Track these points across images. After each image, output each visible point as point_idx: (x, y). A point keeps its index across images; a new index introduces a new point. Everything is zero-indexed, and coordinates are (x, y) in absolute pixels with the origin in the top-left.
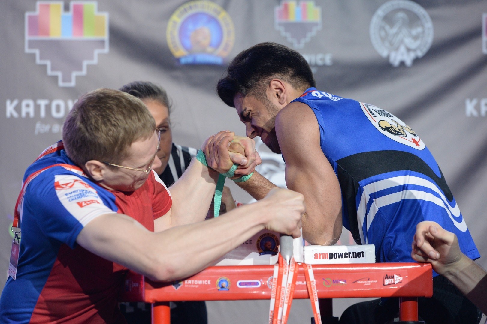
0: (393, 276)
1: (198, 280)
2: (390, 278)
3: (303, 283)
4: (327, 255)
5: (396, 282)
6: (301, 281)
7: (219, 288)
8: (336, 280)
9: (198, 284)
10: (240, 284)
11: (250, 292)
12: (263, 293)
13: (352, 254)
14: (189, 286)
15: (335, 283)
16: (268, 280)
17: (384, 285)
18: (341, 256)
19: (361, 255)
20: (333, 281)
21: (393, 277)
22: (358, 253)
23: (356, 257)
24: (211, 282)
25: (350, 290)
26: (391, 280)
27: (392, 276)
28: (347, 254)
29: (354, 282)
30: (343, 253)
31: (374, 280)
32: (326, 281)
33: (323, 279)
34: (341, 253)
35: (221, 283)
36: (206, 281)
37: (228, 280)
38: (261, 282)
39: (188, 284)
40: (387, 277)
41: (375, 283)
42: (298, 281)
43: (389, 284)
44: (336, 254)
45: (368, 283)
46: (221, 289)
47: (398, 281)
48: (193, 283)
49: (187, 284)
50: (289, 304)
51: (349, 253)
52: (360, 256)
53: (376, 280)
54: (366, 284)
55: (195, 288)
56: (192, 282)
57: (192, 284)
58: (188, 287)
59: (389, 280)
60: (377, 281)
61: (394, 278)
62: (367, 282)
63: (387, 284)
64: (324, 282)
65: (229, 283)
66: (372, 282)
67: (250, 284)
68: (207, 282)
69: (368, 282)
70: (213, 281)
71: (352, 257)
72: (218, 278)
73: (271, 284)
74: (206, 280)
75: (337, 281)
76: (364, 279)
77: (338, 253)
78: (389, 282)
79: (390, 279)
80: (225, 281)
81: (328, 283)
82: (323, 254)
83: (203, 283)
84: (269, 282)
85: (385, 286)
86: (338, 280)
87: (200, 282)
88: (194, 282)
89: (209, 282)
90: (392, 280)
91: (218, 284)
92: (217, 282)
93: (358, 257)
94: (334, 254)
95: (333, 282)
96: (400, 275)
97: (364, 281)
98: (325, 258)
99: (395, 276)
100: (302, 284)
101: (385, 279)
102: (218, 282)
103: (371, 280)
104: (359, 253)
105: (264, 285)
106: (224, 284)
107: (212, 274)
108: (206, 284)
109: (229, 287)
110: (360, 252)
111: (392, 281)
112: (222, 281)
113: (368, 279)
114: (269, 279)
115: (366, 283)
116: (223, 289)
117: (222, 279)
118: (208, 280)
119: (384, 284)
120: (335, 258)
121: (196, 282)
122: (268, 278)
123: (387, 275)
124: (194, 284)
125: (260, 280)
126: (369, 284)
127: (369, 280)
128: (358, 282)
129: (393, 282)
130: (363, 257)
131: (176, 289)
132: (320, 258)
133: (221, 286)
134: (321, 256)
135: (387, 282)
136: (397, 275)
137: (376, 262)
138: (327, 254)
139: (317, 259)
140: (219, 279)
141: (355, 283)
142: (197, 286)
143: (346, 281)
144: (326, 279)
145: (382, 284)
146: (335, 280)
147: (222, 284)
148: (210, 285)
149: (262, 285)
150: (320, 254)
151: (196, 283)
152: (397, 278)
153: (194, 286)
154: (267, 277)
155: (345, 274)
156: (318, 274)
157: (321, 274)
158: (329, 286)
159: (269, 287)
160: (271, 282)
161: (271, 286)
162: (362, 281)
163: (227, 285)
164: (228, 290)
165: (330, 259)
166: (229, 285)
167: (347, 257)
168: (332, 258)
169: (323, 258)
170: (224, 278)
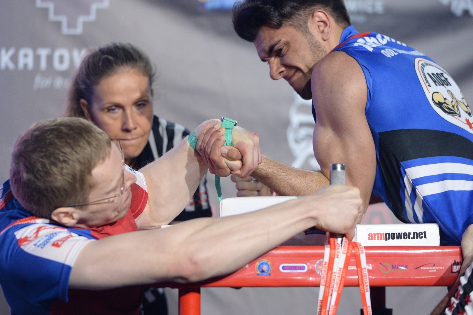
2: (459, 264)
6: (354, 265)
7: (259, 272)
8: (396, 265)
10: (284, 268)
11: (294, 278)
12: (311, 279)
13: (412, 234)
15: (394, 268)
16: (316, 264)
17: (452, 272)
18: (399, 236)
19: (423, 235)
20: (393, 266)
22: (419, 233)
23: (417, 238)
25: (412, 277)
28: (407, 235)
29: (417, 268)
30: (401, 233)
31: (440, 266)
32: (384, 266)
33: (381, 263)
34: (399, 233)
35: (261, 266)
37: (269, 263)
38: (308, 266)
40: (455, 263)
41: (441, 269)
42: (352, 266)
43: (458, 272)
45: (433, 270)
46: (261, 274)
50: (340, 292)
52: (422, 237)
53: (443, 266)
54: (430, 271)
59: (458, 266)
60: (443, 268)
62: (432, 268)
63: (456, 271)
64: (382, 267)
65: (270, 267)
66: (437, 268)
67: (295, 268)
69: (433, 268)
71: (412, 238)
73: (319, 268)
75: (397, 266)
77: (396, 233)
78: (458, 269)
79: (459, 265)
80: (266, 264)
81: (386, 268)
82: (378, 234)
84: (317, 266)
85: (453, 274)
86: (398, 265)
91: (258, 267)
92: (256, 266)
93: (420, 238)
94: (392, 234)
97: (428, 267)
98: (381, 239)
100: (353, 269)
101: (453, 265)
102: (257, 265)
104: (420, 233)
105: (311, 269)
106: (265, 268)
109: (270, 271)
110: (422, 233)
111: (460, 268)
112: (262, 264)
113: (433, 264)
114: (318, 263)
115: (431, 269)
116: (264, 273)
117: (261, 262)
120: (392, 239)
122: (316, 262)
123: (455, 261)
125: (306, 264)
126: (435, 271)
127: (434, 266)
128: (421, 268)
130: (425, 237)
132: (375, 239)
133: (261, 270)
134: (376, 237)
137: (441, 245)
138: (383, 234)
139: (372, 239)
140: (258, 262)
141: (418, 269)
143: (407, 267)
144: (384, 264)
145: (450, 271)
146: (394, 266)
147: (263, 267)
149: (308, 269)
150: (375, 234)
154: (315, 261)
155: (406, 258)
156: (375, 258)
157: (378, 258)
158: (387, 272)
159: (317, 272)
160: (319, 266)
161: (319, 270)
162: (427, 267)
163: (268, 269)
164: (269, 274)
165: (386, 239)
166: (270, 269)
167: (407, 238)
168: (389, 239)
169: (378, 239)
170: (265, 261)
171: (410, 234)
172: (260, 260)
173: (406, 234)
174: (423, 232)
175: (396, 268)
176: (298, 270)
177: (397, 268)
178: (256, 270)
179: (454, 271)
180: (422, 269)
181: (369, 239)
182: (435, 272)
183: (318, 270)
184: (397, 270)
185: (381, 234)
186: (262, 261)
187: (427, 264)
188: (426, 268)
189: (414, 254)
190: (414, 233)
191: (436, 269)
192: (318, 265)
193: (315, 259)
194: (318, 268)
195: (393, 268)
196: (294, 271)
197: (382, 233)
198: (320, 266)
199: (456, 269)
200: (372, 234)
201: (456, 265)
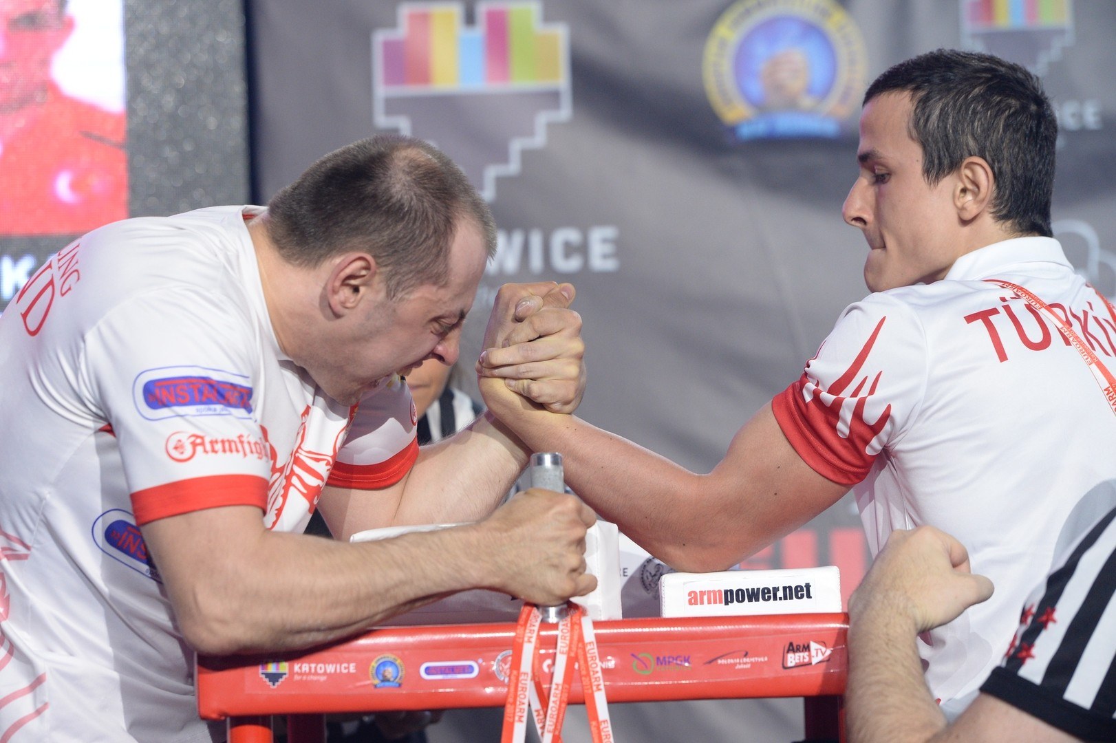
0: (806, 646)
1: (325, 664)
2: (801, 650)
4: (720, 595)
5: (814, 661)
8: (664, 658)
9: (325, 673)
10: (428, 671)
11: (441, 690)
12: (489, 690)
13: (781, 590)
14: (304, 678)
15: (662, 664)
16: (496, 661)
17: (785, 668)
18: (754, 595)
19: (805, 593)
20: (658, 659)
21: (807, 648)
22: (796, 587)
23: (791, 598)
24: (356, 668)
26: (801, 654)
27: (804, 646)
28: (769, 592)
29: (710, 662)
30: (758, 589)
32: (639, 659)
33: (633, 655)
34: (753, 590)
35: (382, 668)
36: (346, 665)
37: (398, 662)
38: (480, 666)
39: (301, 674)
40: (792, 648)
41: (761, 662)
43: (797, 666)
44: (742, 590)
45: (744, 664)
46: (382, 684)
47: (820, 658)
48: (313, 670)
49: (297, 673)
52: (802, 596)
53: (764, 657)
54: (738, 667)
55: (318, 681)
56: (310, 668)
57: (310, 673)
58: (301, 680)
59: (797, 654)
60: (766, 659)
61: (809, 651)
62: (741, 661)
63: (793, 664)
64: (635, 662)
65: (400, 669)
66: (753, 660)
67: (453, 670)
68: (348, 668)
69: (745, 660)
70: (363, 667)
71: (780, 599)
72: (374, 658)
73: (503, 669)
74: (345, 662)
75: (667, 659)
76: (734, 652)
77: (747, 590)
78: (797, 661)
79: (800, 652)
80: (392, 663)
81: (644, 664)
82: (709, 592)
83: (338, 671)
84: (499, 665)
85: (788, 670)
86: (669, 658)
87: (331, 668)
88: (316, 668)
89: (352, 668)
90: (806, 654)
91: (374, 672)
92: (371, 668)
93: (797, 597)
94: (737, 591)
95: (658, 664)
96: (824, 643)
97: (733, 659)
98: (715, 602)
99: (813, 646)
101: (788, 652)
102: (373, 667)
103: (752, 657)
104: (799, 588)
106: (390, 672)
108: (345, 671)
109: (401, 678)
111: (804, 658)
112: (384, 664)
113: (744, 653)
114: (500, 657)
115: (740, 663)
116: (387, 684)
117: (381, 661)
118: (349, 662)
119: (785, 665)
120: (738, 601)
121: (321, 668)
122: (497, 656)
123: (791, 644)
124: (316, 673)
125: (477, 662)
126: (748, 666)
127: (746, 655)
128: (720, 661)
129: (806, 660)
130: (809, 596)
131: (274, 685)
132: (702, 603)
133: (381, 678)
134: (705, 598)
135: (792, 659)
136: (816, 642)
138: (720, 591)
139: (696, 603)
140: (375, 660)
141: (712, 664)
142: (323, 678)
143: (690, 660)
144: (640, 656)
145: (781, 666)
146: (661, 658)
147: (385, 671)
148: (354, 674)
149: (480, 672)
150: (702, 593)
151: (323, 671)
152: (817, 650)
153: (315, 678)
154: (494, 654)
155: (686, 642)
156: (619, 644)
157: (626, 644)
158: (646, 673)
159: (498, 677)
160: (503, 665)
161: (503, 674)
162: (731, 658)
163: (395, 675)
164: (397, 685)
165: (727, 603)
166: (400, 674)
168: (732, 602)
169: (710, 603)
170: (390, 657)
171: (776, 589)
172: (379, 657)
173: (769, 590)
174: (803, 585)
175: (665, 664)
176: (459, 673)
177: (667, 663)
178: (370, 676)
179: (789, 664)
180: (721, 664)
181: (690, 603)
182: (748, 669)
183: (501, 672)
184: (667, 667)
186: (381, 658)
187: (731, 653)
188: (730, 661)
191: (752, 663)
192: (501, 663)
193: (494, 651)
194: (501, 668)
195: (659, 663)
196: (450, 677)
198: (506, 664)
199: (792, 660)
200: (695, 593)
201: (794, 651)
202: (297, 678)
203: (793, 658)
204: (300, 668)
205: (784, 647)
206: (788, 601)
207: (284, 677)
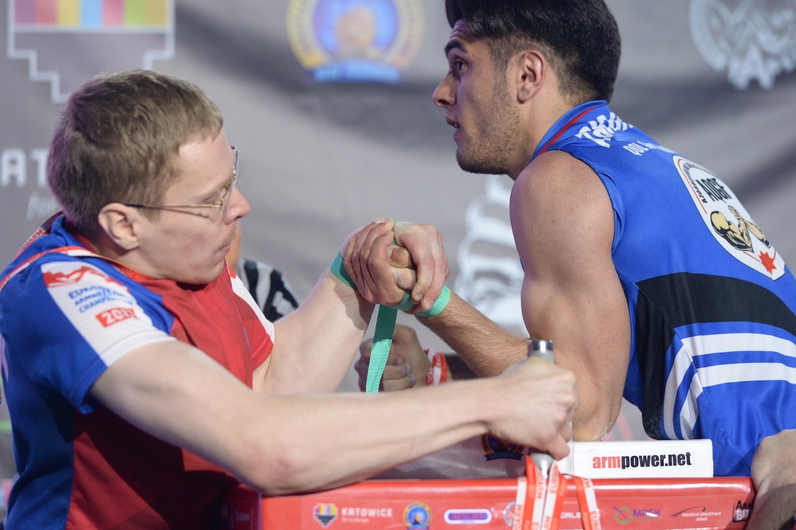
1: (367, 508)
2: (747, 507)
3: (575, 514)
4: (620, 461)
6: (570, 511)
7: (409, 524)
8: (640, 511)
9: (367, 517)
10: (451, 517)
13: (667, 457)
14: (351, 520)
15: (637, 515)
16: (506, 509)
17: (734, 521)
18: (645, 461)
19: (686, 460)
20: (635, 511)
22: (679, 456)
23: (675, 464)
24: (393, 512)
27: (749, 504)
28: (657, 459)
29: (676, 515)
30: (649, 457)
31: (714, 511)
32: (620, 512)
33: (614, 508)
34: (645, 457)
35: (414, 514)
36: (383, 510)
37: (427, 509)
38: (492, 513)
39: (348, 517)
40: (741, 506)
41: (716, 516)
42: (566, 511)
43: (744, 520)
44: (636, 457)
45: (702, 517)
46: (413, 526)
48: (357, 514)
49: (345, 516)
51: (661, 456)
52: (684, 463)
53: (718, 511)
54: (698, 519)
55: (361, 524)
56: (355, 512)
57: (354, 517)
58: (348, 523)
59: (744, 511)
60: (720, 514)
63: (741, 518)
64: (616, 514)
65: (428, 515)
66: (710, 514)
67: (470, 516)
68: (385, 513)
69: (703, 514)
70: (398, 511)
71: (666, 465)
72: (408, 504)
73: (511, 516)
74: (384, 508)
75: (642, 512)
77: (640, 457)
78: (744, 516)
79: (746, 509)
80: (422, 510)
81: (624, 516)
82: (610, 458)
83: (378, 514)
84: (507, 513)
85: (736, 523)
86: (643, 510)
87: (372, 513)
88: (360, 512)
91: (407, 516)
92: (405, 513)
93: (680, 464)
94: (632, 458)
95: (634, 515)
97: (694, 512)
98: (614, 466)
100: (573, 517)
101: (737, 508)
102: (407, 513)
103: (709, 512)
104: (681, 457)
105: (497, 518)
106: (420, 516)
107: (396, 496)
108: (383, 515)
109: (428, 522)
110: (683, 455)
112: (415, 510)
113: (703, 509)
114: (508, 507)
115: (699, 517)
116: (418, 526)
117: (414, 507)
118: (387, 507)
119: (735, 519)
120: (633, 466)
121: (364, 512)
122: (505, 506)
123: (739, 502)
124: (360, 517)
125: (489, 509)
126: (706, 519)
127: (704, 510)
128: (684, 515)
130: (689, 463)
131: (325, 525)
133: (413, 520)
134: (607, 462)
138: (618, 458)
139: (599, 467)
140: (408, 506)
141: (679, 516)
142: (366, 521)
143: (660, 513)
144: (621, 508)
145: (731, 520)
146: (637, 511)
147: (416, 516)
148: (390, 518)
149: (493, 519)
150: (604, 459)
151: (364, 515)
153: (357, 520)
154: (503, 504)
155: (657, 498)
156: (604, 498)
157: (609, 498)
158: (624, 522)
159: (507, 523)
160: (510, 513)
162: (692, 512)
163: (424, 519)
164: (426, 527)
165: (624, 467)
166: (428, 518)
167: (658, 464)
168: (628, 466)
169: (610, 467)
170: (420, 504)
171: (663, 457)
172: (412, 504)
173: (657, 457)
174: (685, 454)
175: (640, 515)
176: (476, 519)
177: (642, 515)
179: (738, 519)
180: (684, 517)
181: (595, 467)
182: (705, 521)
183: (509, 519)
184: (642, 518)
185: (614, 458)
186: (414, 505)
187: (694, 508)
188: (692, 515)
189: (671, 491)
190: (670, 456)
191: (708, 516)
192: (509, 511)
193: (505, 501)
194: (509, 516)
195: (636, 515)
196: (468, 522)
197: (616, 456)
198: (512, 513)
199: (740, 515)
200: (598, 458)
201: (742, 508)
202: (344, 520)
203: (741, 513)
204: (347, 512)
205: (734, 505)
206: (673, 466)
207: (335, 518)
